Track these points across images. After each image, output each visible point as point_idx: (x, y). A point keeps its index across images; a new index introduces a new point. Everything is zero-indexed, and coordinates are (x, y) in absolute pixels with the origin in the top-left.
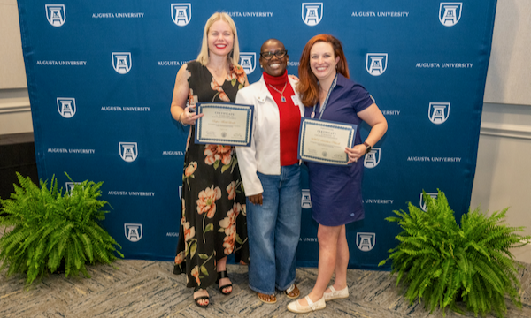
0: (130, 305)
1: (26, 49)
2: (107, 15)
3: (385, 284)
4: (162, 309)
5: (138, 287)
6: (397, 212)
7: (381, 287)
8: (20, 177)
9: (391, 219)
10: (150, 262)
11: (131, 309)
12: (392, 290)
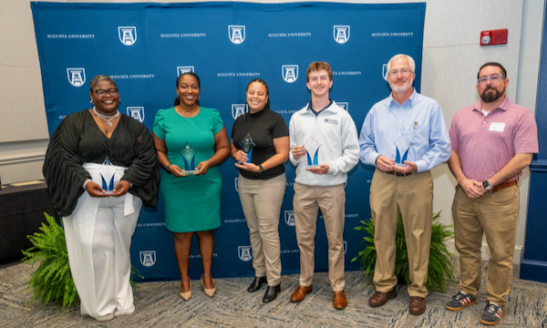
0: (160, 313)
1: (48, 106)
2: (122, 77)
3: (357, 279)
4: (188, 313)
5: (161, 301)
6: (363, 222)
7: (356, 281)
8: (47, 217)
9: (358, 228)
10: (163, 283)
11: (162, 316)
12: (364, 282)
